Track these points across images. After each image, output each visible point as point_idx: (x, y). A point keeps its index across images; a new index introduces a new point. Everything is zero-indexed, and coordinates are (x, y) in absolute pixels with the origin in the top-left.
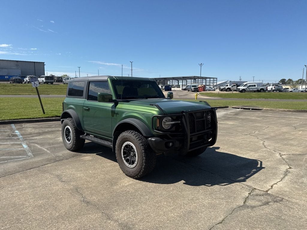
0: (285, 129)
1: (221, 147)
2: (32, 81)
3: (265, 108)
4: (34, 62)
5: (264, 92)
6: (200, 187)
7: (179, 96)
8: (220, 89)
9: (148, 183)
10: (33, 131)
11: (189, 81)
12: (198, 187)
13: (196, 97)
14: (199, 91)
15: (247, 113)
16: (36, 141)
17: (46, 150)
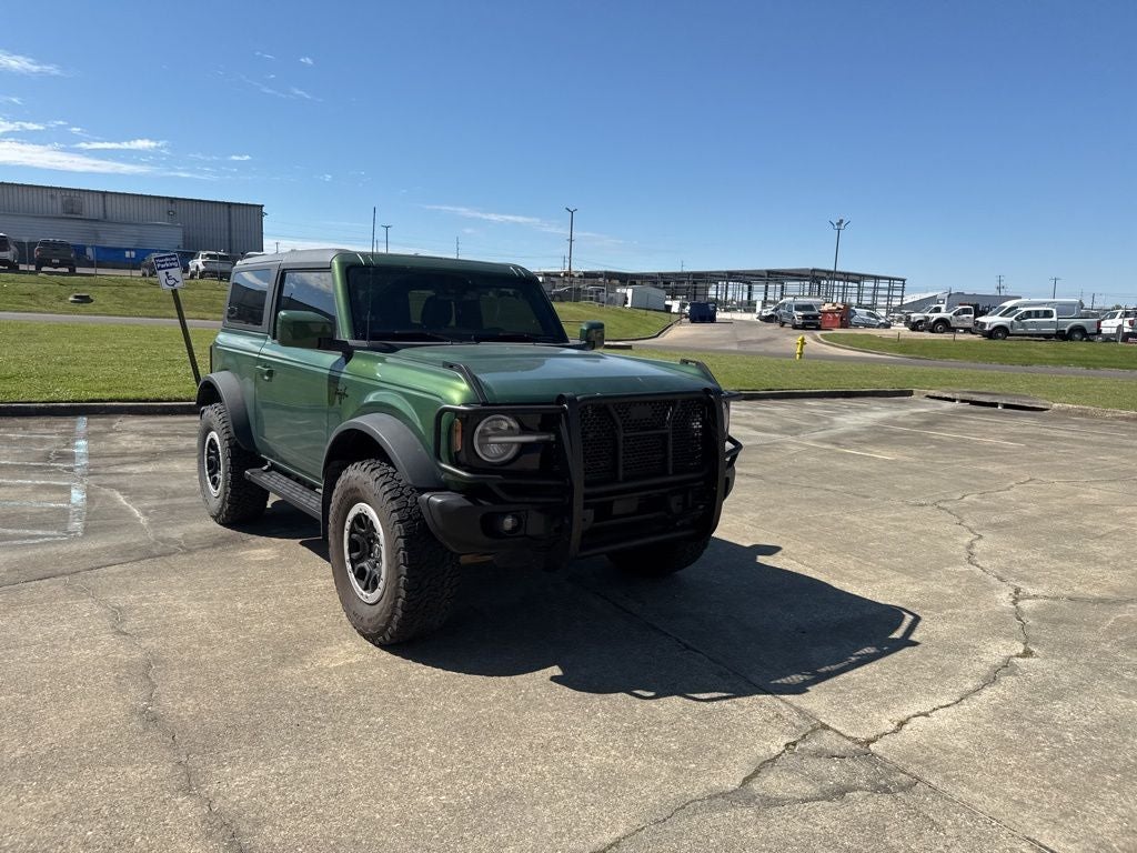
0: (1094, 494)
1: (786, 548)
2: (160, 269)
3: (1060, 405)
4: (229, 205)
5: (1088, 340)
6: (605, 699)
7: (740, 343)
8: (908, 322)
9: (421, 665)
10: (138, 444)
11: (793, 286)
12: (597, 699)
13: (798, 351)
14: (823, 326)
15: (979, 419)
16: (123, 480)
17: (138, 514)
